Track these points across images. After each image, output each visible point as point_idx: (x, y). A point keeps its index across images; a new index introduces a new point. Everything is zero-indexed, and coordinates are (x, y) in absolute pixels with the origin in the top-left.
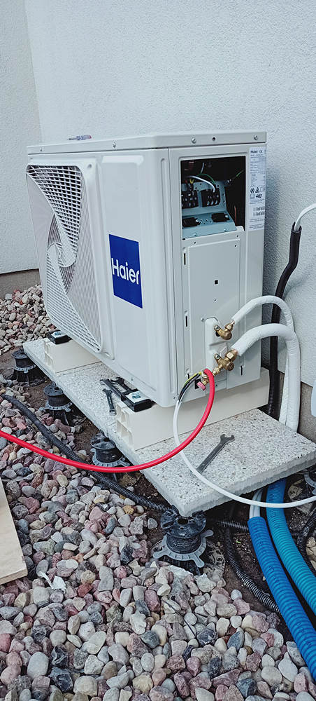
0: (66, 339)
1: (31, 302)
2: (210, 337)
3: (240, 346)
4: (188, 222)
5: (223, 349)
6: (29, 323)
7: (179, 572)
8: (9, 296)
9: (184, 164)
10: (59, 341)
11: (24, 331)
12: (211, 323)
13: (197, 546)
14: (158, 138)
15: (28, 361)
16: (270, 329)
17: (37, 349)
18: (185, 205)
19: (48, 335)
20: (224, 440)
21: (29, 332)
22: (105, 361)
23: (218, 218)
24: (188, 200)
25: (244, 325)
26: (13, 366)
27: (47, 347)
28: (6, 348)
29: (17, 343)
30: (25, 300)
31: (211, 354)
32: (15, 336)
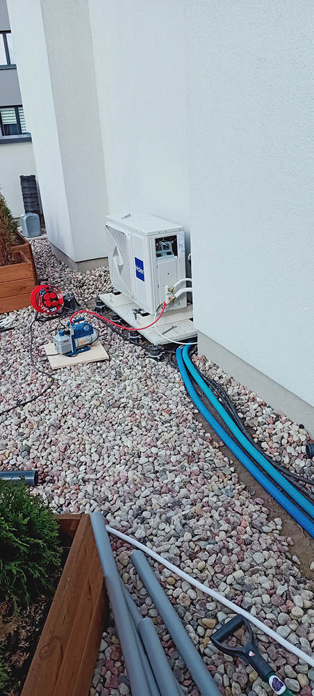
0: (119, 293)
1: (100, 276)
2: (167, 292)
3: (177, 295)
4: (158, 255)
5: (171, 295)
6: (100, 287)
7: (153, 361)
8: (88, 272)
9: (156, 239)
10: (116, 294)
11: (97, 290)
12: (167, 287)
13: (159, 354)
14: (148, 233)
15: (103, 303)
16: (188, 289)
17: (106, 298)
18: (157, 250)
19: (112, 292)
20: (173, 327)
21: (99, 291)
22: (134, 301)
23: (169, 254)
24: (158, 248)
25: (179, 288)
26: (95, 305)
27: (111, 296)
28: (89, 299)
29: (95, 296)
30: (97, 275)
31: (167, 297)
32: (93, 293)
